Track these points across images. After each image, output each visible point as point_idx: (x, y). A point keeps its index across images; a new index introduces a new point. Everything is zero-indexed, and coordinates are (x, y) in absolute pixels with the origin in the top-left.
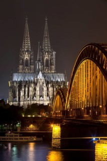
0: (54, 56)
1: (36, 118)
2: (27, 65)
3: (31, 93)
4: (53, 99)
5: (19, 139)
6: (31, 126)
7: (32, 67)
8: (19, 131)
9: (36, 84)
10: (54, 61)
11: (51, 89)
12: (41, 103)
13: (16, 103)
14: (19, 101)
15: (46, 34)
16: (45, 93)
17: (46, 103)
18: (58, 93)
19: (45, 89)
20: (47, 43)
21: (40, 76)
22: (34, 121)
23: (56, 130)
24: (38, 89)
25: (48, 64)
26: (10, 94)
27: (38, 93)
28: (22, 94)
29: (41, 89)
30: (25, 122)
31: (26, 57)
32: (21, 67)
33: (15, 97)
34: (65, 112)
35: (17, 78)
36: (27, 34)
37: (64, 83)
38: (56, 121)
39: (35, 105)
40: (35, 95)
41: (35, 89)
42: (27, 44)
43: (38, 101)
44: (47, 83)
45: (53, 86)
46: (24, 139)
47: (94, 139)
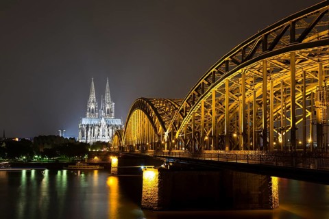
0: (113, 106)
1: (100, 152)
2: (93, 113)
3: (96, 133)
4: (112, 138)
5: (86, 167)
6: (96, 158)
7: (97, 114)
8: (86, 161)
9: (99, 127)
10: (113, 110)
11: (111, 130)
12: (103, 140)
13: (84, 141)
14: (87, 139)
15: (108, 90)
16: (106, 133)
17: (107, 141)
18: (116, 133)
19: (107, 130)
20: (108, 96)
21: (103, 120)
22: (98, 154)
23: (114, 161)
24: (101, 130)
25: (109, 112)
26: (80, 134)
27: (101, 133)
28: (89, 133)
29: (104, 131)
30: (91, 155)
31: (92, 106)
32: (88, 113)
33: (83, 136)
34: (121, 148)
35: (85, 121)
36: (93, 89)
37: (121, 126)
38: (115, 154)
39: (98, 142)
40: (99, 135)
41: (99, 130)
42: (93, 97)
43: (101, 139)
44: (108, 126)
45: (112, 128)
46: (90, 167)
47: (142, 167)
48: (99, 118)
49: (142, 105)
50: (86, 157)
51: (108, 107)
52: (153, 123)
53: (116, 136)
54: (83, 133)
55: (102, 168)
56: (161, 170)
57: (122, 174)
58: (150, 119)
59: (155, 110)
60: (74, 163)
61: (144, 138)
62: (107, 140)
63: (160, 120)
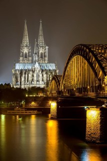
0: (47, 50)
1: (36, 97)
2: (26, 57)
3: (30, 79)
4: (47, 84)
5: (24, 112)
6: (33, 103)
7: (30, 58)
8: (24, 107)
9: (33, 72)
10: (47, 54)
11: (45, 76)
12: (38, 86)
13: (18, 87)
14: (21, 84)
15: (41, 33)
16: (40, 78)
19: (41, 75)
20: (41, 40)
21: (37, 65)
22: (35, 99)
23: (53, 105)
24: (35, 75)
25: (42, 56)
26: (14, 79)
27: (35, 78)
28: (23, 79)
29: (38, 76)
30: (28, 101)
31: (26, 51)
32: (21, 58)
33: (17, 82)
35: (19, 67)
36: (26, 33)
37: (55, 71)
38: (54, 99)
39: (33, 88)
40: (33, 80)
41: (33, 76)
42: (26, 40)
43: (35, 84)
44: (43, 71)
45: (47, 73)
46: (28, 112)
47: (86, 107)
48: (33, 62)
49: (81, 50)
50: (23, 102)
51: (41, 51)
52: (93, 68)
53: (54, 81)
54: (16, 78)
55: (39, 113)
56: (102, 110)
57: (60, 116)
58: (91, 64)
59: (95, 56)
60: (12, 108)
61: (84, 82)
62: (42, 85)
63: (100, 65)
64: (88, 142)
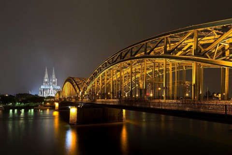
0: (56, 80)
2: (46, 83)
3: (48, 92)
4: (56, 95)
5: (43, 108)
6: (48, 103)
7: (48, 84)
8: (43, 105)
9: (50, 89)
10: (56, 82)
13: (42, 96)
15: (54, 73)
16: (53, 92)
17: (53, 96)
20: (54, 76)
21: (51, 87)
22: (49, 102)
23: (57, 105)
25: (54, 83)
26: (40, 93)
27: (50, 92)
28: (45, 93)
29: (52, 91)
30: (46, 102)
31: (46, 80)
32: (44, 83)
33: (42, 94)
34: (60, 99)
35: (42, 87)
36: (46, 72)
37: (60, 89)
38: (57, 101)
39: (49, 97)
42: (46, 76)
43: (50, 95)
44: (54, 89)
45: (56, 90)
46: (45, 108)
47: (70, 107)
48: (50, 85)
49: (69, 80)
50: (43, 103)
51: (54, 81)
52: (75, 88)
53: (58, 94)
54: (41, 92)
55: (51, 108)
56: (78, 108)
57: (60, 110)
58: (74, 86)
59: (76, 82)
60: (37, 106)
61: (70, 94)
63: (78, 87)
64: (70, 124)
